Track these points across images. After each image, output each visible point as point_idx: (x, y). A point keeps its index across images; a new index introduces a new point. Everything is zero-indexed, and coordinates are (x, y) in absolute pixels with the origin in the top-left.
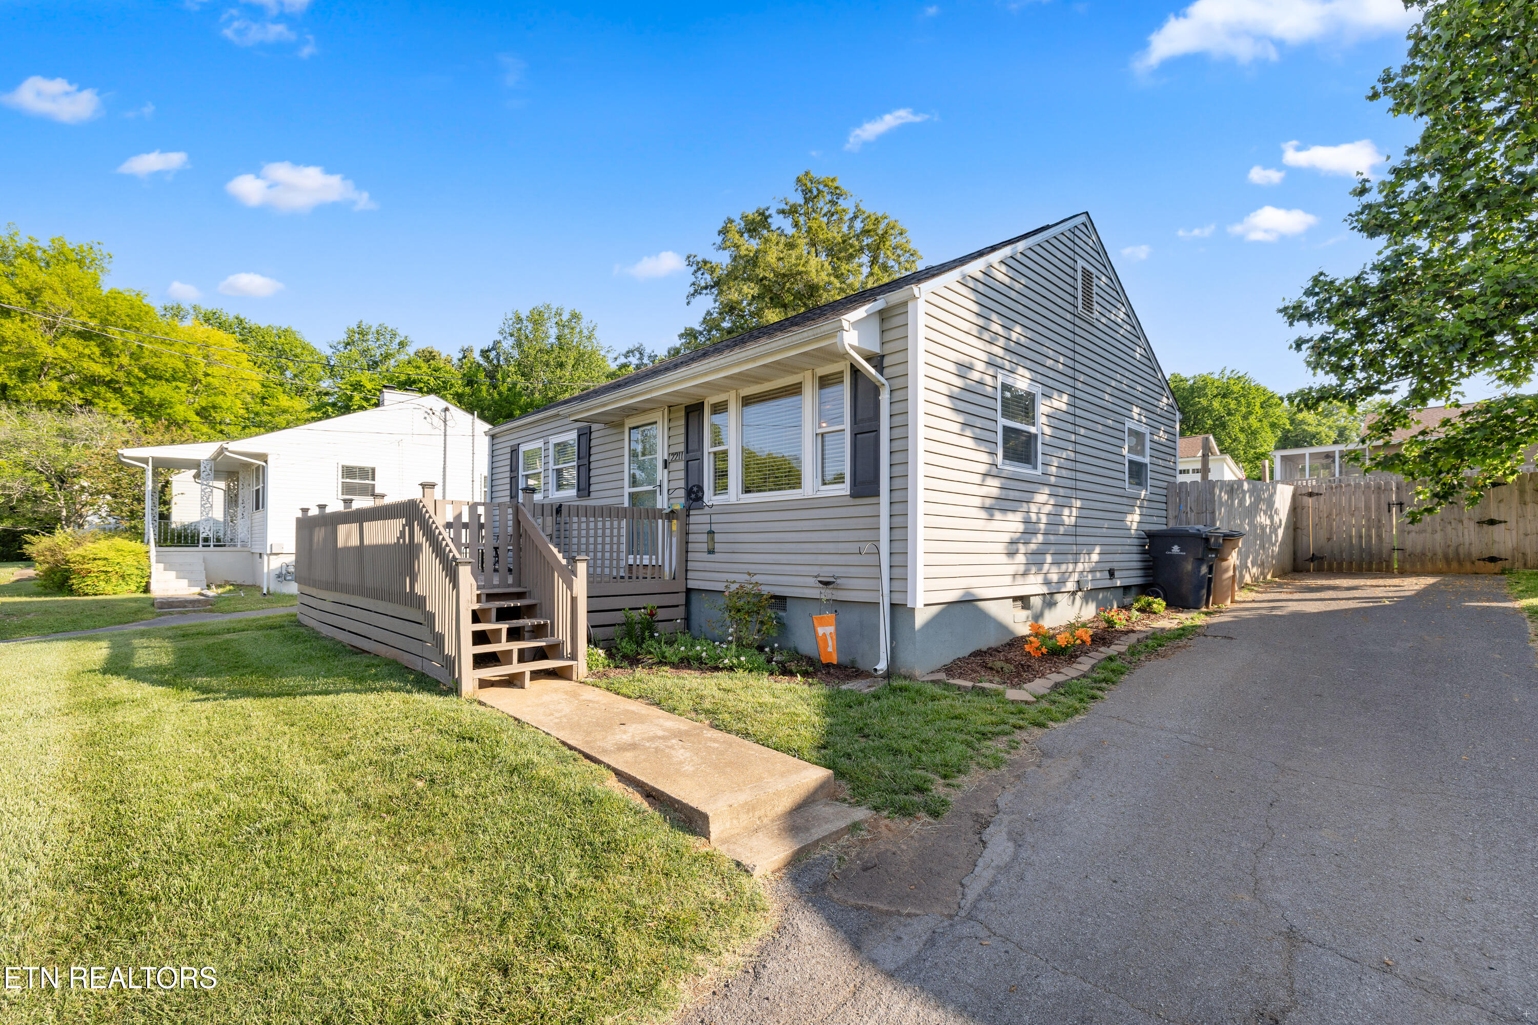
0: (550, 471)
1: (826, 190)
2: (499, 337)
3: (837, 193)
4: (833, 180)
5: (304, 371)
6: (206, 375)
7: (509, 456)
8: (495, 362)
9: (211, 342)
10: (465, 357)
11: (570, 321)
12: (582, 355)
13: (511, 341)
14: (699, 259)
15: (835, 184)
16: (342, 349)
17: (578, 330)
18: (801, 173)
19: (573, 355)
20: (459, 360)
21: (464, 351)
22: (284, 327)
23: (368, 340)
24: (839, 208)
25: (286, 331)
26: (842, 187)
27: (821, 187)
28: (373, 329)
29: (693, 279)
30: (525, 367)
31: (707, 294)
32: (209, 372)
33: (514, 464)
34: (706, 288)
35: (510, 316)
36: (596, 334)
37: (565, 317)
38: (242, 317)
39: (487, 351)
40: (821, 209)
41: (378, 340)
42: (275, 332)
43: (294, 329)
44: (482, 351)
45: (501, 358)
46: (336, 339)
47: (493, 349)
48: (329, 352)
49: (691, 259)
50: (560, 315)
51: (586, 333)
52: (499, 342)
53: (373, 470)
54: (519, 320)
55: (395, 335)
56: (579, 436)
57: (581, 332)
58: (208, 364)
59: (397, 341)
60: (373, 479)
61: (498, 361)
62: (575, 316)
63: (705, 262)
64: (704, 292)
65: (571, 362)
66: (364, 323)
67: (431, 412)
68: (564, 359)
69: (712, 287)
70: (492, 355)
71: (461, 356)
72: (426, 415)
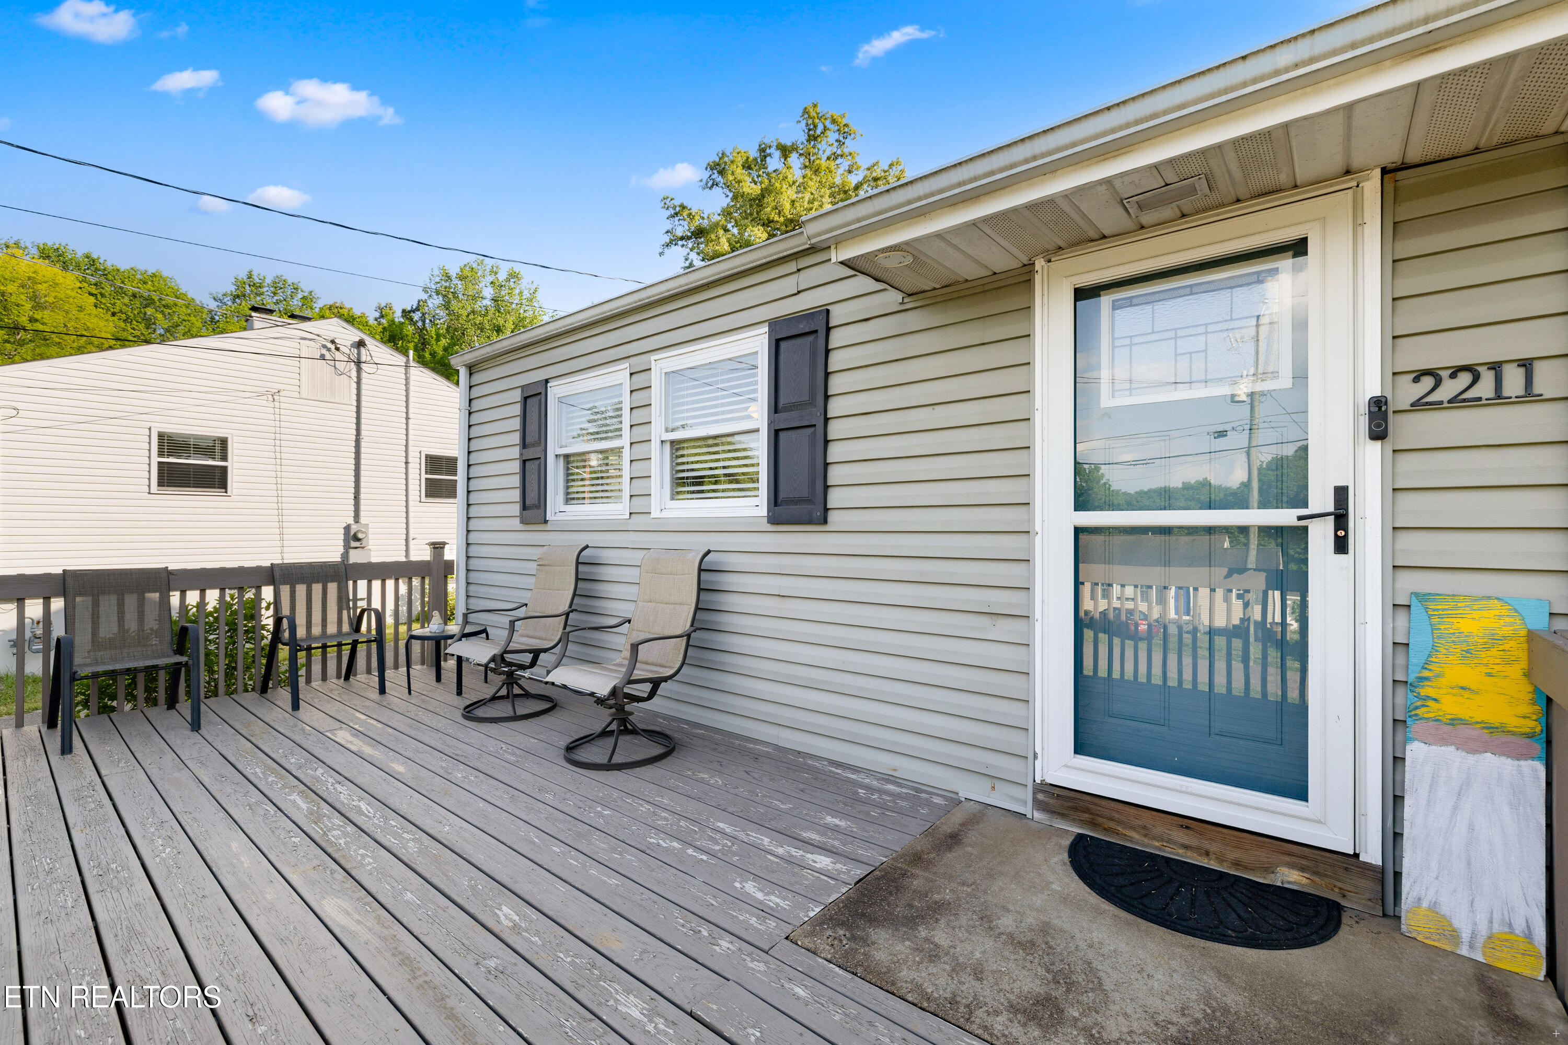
0: (655, 445)
1: (834, 127)
2: (424, 297)
3: (845, 132)
4: (843, 116)
5: (178, 326)
6: (32, 320)
7: (517, 409)
8: (420, 324)
9: (39, 278)
10: (382, 316)
11: (508, 280)
12: (522, 320)
13: (437, 301)
14: (677, 202)
15: (844, 121)
16: (230, 303)
17: (517, 291)
18: (809, 105)
19: (511, 319)
20: (376, 319)
21: (380, 309)
22: (151, 270)
23: (262, 294)
24: (846, 151)
25: (154, 275)
26: (851, 125)
27: (828, 123)
28: (269, 281)
29: (668, 225)
30: (456, 330)
31: (683, 246)
32: (36, 316)
33: (532, 427)
34: (682, 238)
35: (436, 272)
36: (539, 295)
37: (502, 276)
38: (95, 256)
39: (410, 312)
40: (824, 151)
41: (275, 294)
42: (138, 276)
43: (165, 274)
44: (404, 311)
45: (427, 321)
46: (222, 290)
47: (417, 309)
48: (213, 305)
49: (667, 201)
50: (496, 273)
51: (526, 294)
52: (425, 302)
53: (224, 442)
54: (449, 278)
55: (296, 289)
56: (776, 345)
57: (521, 293)
58: (38, 306)
59: (300, 296)
60: (224, 458)
61: (424, 322)
62: (514, 276)
63: (683, 207)
64: (680, 243)
65: (510, 326)
66: (255, 274)
67: (332, 347)
68: (501, 322)
69: (689, 238)
70: (416, 316)
71: (377, 315)
72: (324, 351)
